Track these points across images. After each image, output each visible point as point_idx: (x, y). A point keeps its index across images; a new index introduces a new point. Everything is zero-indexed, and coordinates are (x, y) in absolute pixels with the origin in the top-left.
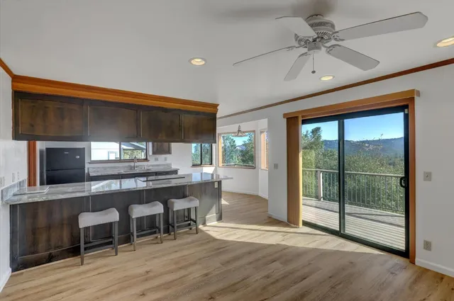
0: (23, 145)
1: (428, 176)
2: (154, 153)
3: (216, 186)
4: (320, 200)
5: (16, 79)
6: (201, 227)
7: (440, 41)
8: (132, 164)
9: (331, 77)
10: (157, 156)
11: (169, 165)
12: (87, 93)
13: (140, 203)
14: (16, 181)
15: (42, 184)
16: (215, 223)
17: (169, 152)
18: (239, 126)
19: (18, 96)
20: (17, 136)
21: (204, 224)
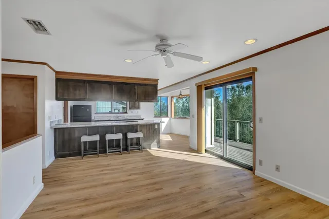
0: (61, 103)
1: (261, 120)
2: (130, 109)
3: (156, 127)
4: (237, 142)
5: (57, 73)
6: (148, 149)
7: (246, 41)
8: (118, 115)
9: (208, 62)
10: (132, 110)
11: (140, 116)
12: (88, 77)
13: (112, 133)
14: (57, 119)
15: (71, 122)
16: (156, 148)
17: (139, 108)
18: (181, 92)
19: (58, 80)
20: (57, 99)
21: (150, 148)
